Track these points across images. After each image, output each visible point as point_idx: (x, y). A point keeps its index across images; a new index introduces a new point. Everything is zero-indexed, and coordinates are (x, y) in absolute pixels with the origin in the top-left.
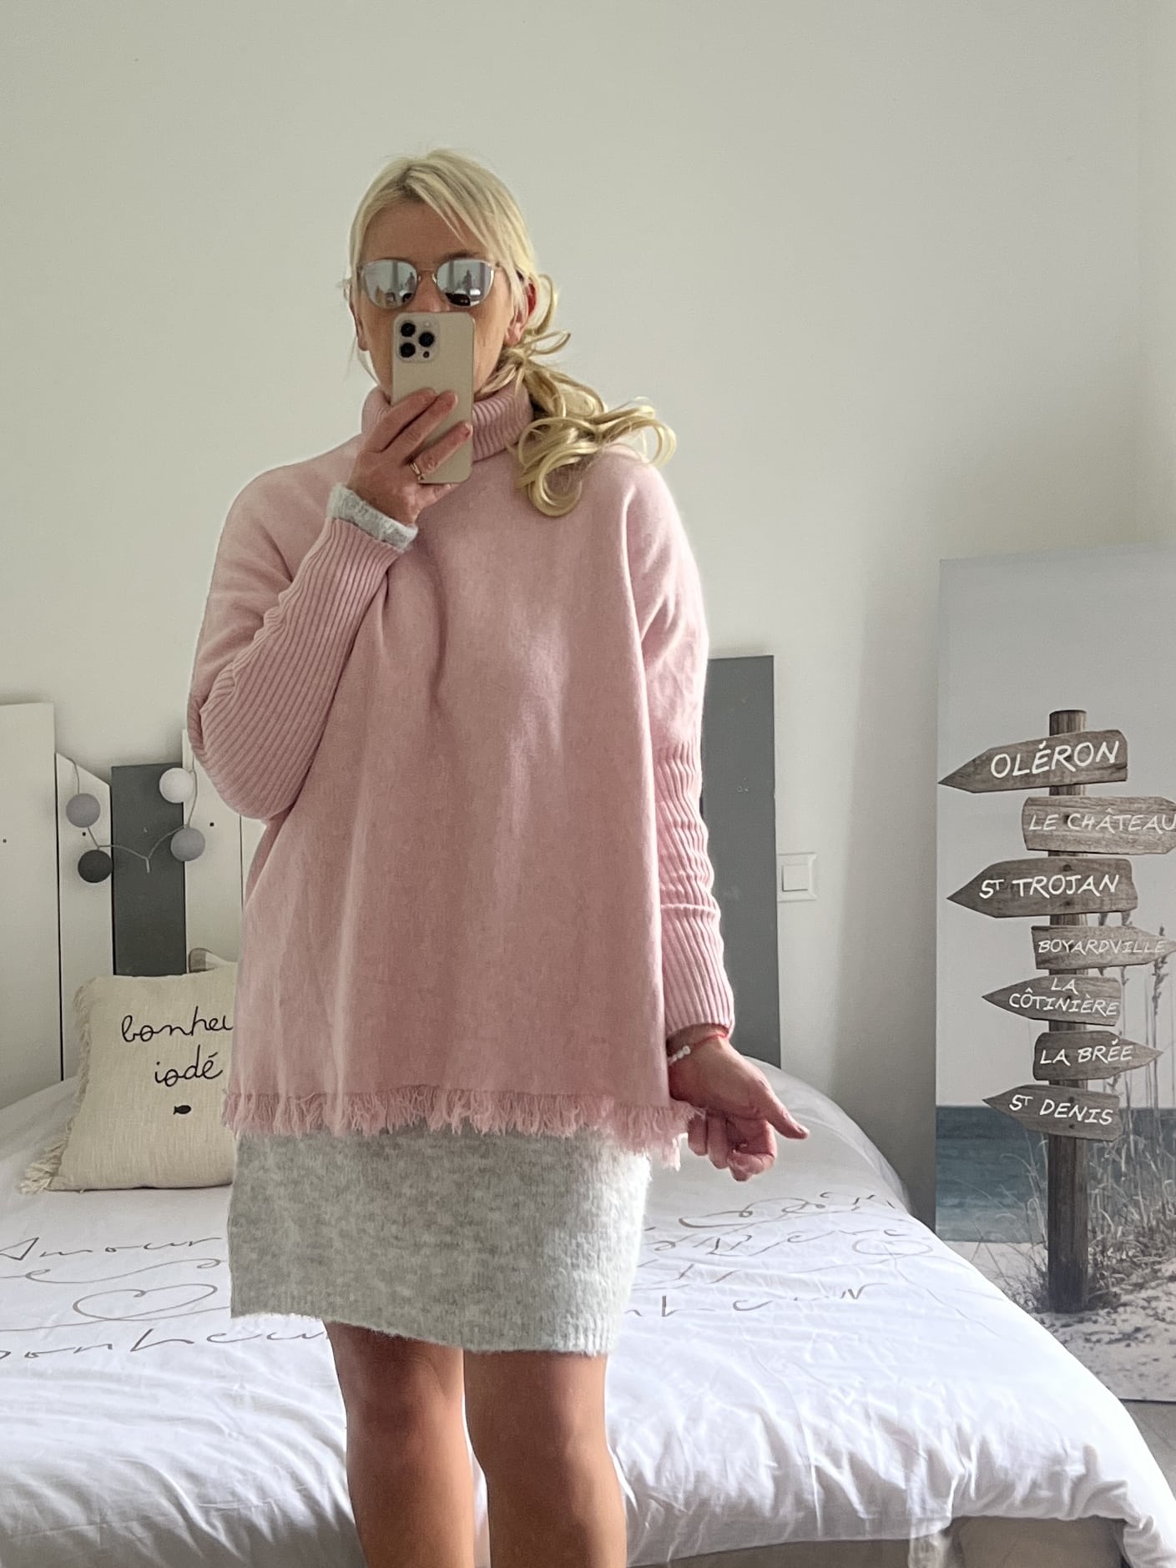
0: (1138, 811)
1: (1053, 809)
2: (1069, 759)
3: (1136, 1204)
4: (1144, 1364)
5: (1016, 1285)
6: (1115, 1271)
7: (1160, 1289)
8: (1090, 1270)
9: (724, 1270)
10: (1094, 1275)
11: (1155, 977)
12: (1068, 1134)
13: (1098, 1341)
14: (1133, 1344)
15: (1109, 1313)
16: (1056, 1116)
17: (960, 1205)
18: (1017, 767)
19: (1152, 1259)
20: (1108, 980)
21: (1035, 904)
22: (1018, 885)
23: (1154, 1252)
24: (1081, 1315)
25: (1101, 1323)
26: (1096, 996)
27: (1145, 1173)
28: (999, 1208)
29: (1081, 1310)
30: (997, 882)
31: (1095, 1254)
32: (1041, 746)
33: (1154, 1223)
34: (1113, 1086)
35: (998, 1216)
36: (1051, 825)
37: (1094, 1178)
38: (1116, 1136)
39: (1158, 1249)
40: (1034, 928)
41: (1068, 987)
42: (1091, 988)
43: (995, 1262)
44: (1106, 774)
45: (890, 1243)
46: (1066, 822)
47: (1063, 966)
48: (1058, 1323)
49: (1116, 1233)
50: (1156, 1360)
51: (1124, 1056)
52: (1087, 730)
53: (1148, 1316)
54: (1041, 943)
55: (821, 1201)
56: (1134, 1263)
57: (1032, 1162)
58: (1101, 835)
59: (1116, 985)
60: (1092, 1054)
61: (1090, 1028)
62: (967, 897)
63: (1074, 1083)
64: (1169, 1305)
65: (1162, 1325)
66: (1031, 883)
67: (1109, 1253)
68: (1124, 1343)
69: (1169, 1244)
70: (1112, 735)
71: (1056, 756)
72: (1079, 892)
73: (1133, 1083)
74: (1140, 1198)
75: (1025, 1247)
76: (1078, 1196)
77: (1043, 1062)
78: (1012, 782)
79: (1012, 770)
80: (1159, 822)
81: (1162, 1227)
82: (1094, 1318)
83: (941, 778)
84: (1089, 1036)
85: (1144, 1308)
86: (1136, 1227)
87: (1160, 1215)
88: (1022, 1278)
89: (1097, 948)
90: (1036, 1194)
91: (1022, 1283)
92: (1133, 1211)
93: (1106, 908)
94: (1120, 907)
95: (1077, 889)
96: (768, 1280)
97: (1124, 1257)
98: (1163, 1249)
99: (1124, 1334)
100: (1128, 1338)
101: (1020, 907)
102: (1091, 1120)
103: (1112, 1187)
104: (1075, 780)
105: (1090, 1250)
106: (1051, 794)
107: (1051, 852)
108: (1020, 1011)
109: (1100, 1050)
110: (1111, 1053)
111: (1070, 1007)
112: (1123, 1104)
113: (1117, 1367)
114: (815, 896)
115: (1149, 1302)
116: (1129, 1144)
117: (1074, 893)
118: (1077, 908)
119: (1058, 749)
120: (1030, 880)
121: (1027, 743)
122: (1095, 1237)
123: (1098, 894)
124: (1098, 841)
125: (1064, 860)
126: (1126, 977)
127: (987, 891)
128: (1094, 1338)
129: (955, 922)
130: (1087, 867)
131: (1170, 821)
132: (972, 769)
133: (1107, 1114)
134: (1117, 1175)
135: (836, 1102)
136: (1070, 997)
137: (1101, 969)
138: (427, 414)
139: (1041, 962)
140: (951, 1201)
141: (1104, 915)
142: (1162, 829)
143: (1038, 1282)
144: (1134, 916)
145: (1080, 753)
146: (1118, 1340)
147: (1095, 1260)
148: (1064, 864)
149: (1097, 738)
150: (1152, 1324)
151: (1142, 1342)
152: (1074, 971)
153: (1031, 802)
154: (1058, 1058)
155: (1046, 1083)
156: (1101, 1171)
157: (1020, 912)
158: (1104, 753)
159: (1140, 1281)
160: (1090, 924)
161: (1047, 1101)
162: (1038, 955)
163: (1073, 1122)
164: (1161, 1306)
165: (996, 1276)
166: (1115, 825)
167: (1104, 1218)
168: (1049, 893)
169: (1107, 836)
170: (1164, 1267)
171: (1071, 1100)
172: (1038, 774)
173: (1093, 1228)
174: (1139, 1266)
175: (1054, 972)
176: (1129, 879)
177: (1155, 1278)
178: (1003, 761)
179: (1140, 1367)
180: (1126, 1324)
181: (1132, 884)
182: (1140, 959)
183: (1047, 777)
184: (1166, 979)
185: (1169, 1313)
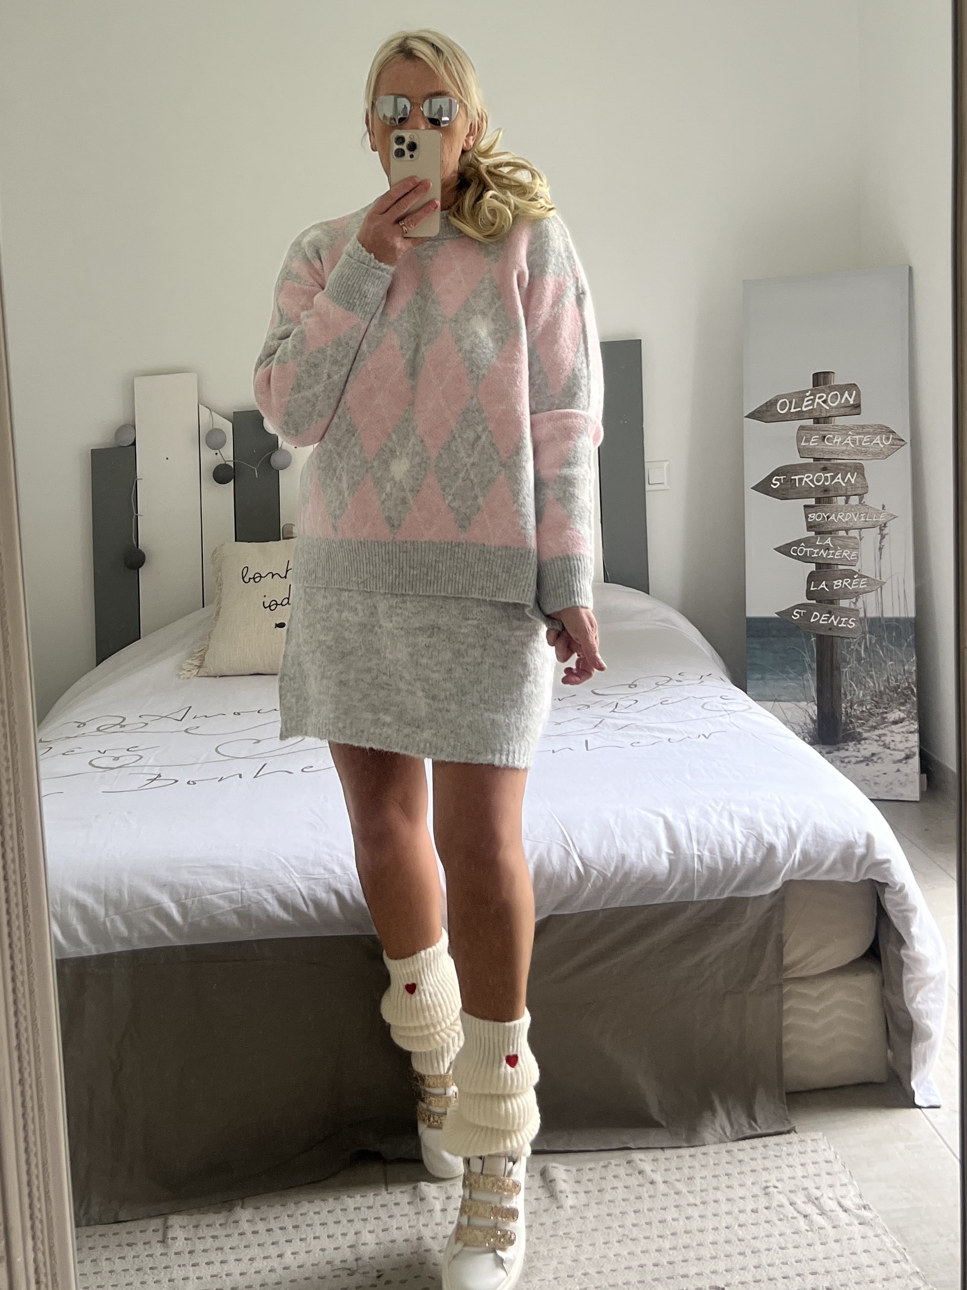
0: (869, 433)
1: (816, 432)
2: (825, 402)
3: (871, 677)
4: (878, 776)
5: (798, 728)
6: (859, 718)
7: (886, 729)
8: (843, 718)
9: (620, 722)
10: (846, 722)
11: (879, 536)
12: (828, 634)
13: (849, 762)
14: (870, 763)
15: (855, 744)
16: (821, 622)
17: (762, 678)
18: (793, 407)
19: (882, 710)
20: (851, 538)
21: (806, 491)
22: (795, 479)
23: (883, 706)
24: (837, 746)
25: (851, 750)
26: (845, 547)
28: (785, 679)
29: (839, 743)
30: (782, 477)
31: (846, 708)
33: (882, 689)
34: (855, 603)
35: (785, 685)
36: (813, 442)
38: (858, 635)
39: (885, 704)
40: (805, 506)
41: (826, 542)
42: (841, 543)
43: (785, 714)
44: (848, 409)
45: (724, 704)
46: (823, 440)
47: (823, 529)
48: (824, 752)
49: (859, 695)
50: (885, 774)
51: (862, 585)
52: (836, 384)
53: (880, 745)
54: (810, 515)
55: (679, 678)
56: (870, 713)
58: (845, 448)
59: (856, 540)
60: (842, 583)
61: (841, 567)
62: (764, 487)
63: (832, 602)
64: (892, 738)
65: (888, 751)
66: (803, 478)
67: (855, 707)
68: (865, 764)
69: (892, 701)
70: (852, 387)
71: (817, 400)
72: (833, 483)
73: (868, 601)
74: (873, 673)
75: (803, 704)
76: (836, 673)
77: (812, 589)
78: (790, 416)
80: (881, 439)
81: (887, 690)
82: (846, 747)
83: (746, 415)
84: (839, 572)
85: (877, 741)
86: (871, 691)
87: (886, 683)
88: (801, 724)
89: (844, 518)
90: (809, 671)
91: (801, 727)
92: (869, 680)
93: (849, 493)
94: (858, 492)
95: (831, 482)
97: (864, 709)
98: (888, 704)
99: (865, 758)
100: (868, 760)
101: (796, 493)
102: (842, 625)
103: (856, 667)
104: (828, 415)
105: (843, 705)
106: (814, 423)
107: (815, 459)
108: (798, 558)
109: (847, 581)
110: (854, 583)
111: (828, 555)
112: (862, 615)
113: (863, 778)
114: (668, 488)
115: (880, 737)
116: (866, 639)
117: (830, 484)
118: (832, 493)
119: (818, 396)
120: (802, 476)
121: (798, 392)
122: (846, 698)
123: (844, 485)
124: (843, 452)
125: (823, 464)
126: (862, 536)
127: (776, 484)
128: (846, 760)
129: (756, 503)
130: (837, 468)
131: (888, 439)
132: (765, 408)
133: (852, 621)
134: (859, 659)
135: (684, 615)
136: (827, 548)
137: (847, 531)
138: (412, 192)
139: (810, 527)
141: (848, 497)
142: (883, 444)
143: (811, 726)
144: (867, 499)
145: (831, 398)
146: (861, 762)
147: (846, 711)
148: (822, 466)
149: (841, 388)
150: (882, 751)
151: (876, 762)
152: (830, 532)
153: (802, 428)
154: (821, 586)
155: (814, 602)
156: (848, 656)
157: (795, 496)
158: (846, 398)
159: (874, 724)
160: (839, 503)
161: (815, 613)
162: (808, 522)
163: (830, 626)
164: (888, 739)
165: (786, 723)
166: (854, 442)
167: (851, 684)
168: (814, 484)
169: (849, 449)
170: (888, 715)
171: (830, 612)
172: (807, 411)
173: (845, 692)
174: (874, 715)
175: (817, 533)
176: (863, 475)
177: (884, 723)
178: (783, 405)
179: (876, 778)
180: (866, 751)
181: (865, 478)
182: (870, 524)
183: (812, 413)
184: (887, 537)
185: (893, 744)
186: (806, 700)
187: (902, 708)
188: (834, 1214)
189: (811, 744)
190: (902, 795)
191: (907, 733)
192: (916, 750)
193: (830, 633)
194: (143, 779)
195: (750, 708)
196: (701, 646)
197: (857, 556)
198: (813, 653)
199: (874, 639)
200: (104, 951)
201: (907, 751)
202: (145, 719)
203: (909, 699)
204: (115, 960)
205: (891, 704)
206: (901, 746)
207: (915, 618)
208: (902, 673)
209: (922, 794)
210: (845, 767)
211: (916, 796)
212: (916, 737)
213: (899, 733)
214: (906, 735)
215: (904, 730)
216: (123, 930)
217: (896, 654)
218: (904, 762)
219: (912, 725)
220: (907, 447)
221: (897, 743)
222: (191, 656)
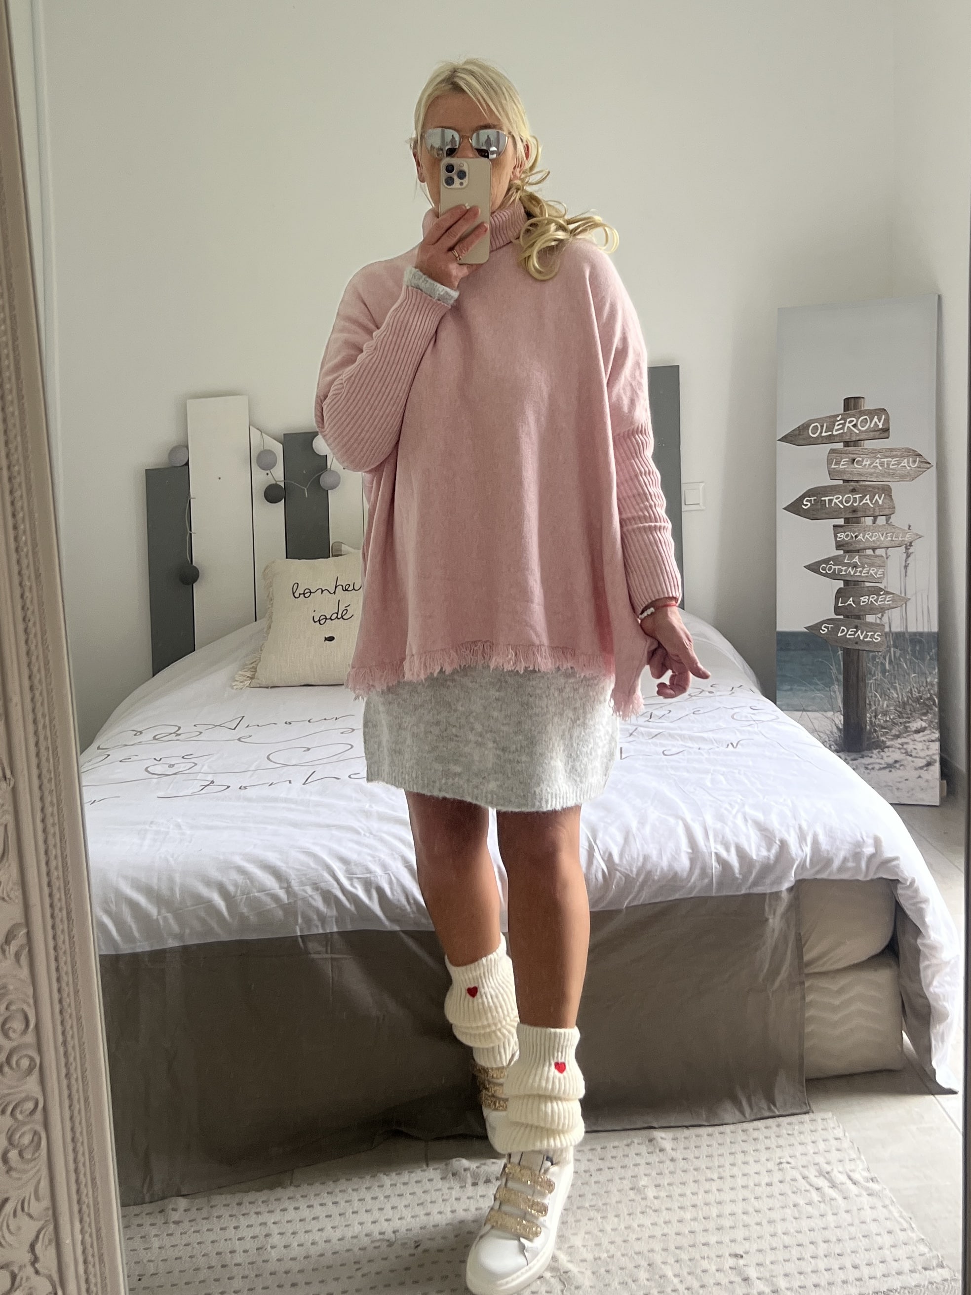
0: (896, 456)
1: (845, 455)
2: (854, 426)
3: (895, 689)
4: (899, 782)
5: (824, 737)
6: (883, 728)
7: (909, 738)
8: (868, 727)
9: (655, 731)
10: (870, 729)
11: (905, 554)
12: (854, 648)
13: (873, 769)
14: (893, 770)
15: (879, 752)
16: (848, 636)
17: (791, 690)
18: (824, 431)
19: (904, 720)
20: (878, 556)
21: (835, 512)
22: (825, 500)
23: (905, 715)
24: (861, 754)
25: (875, 758)
26: (871, 565)
27: (900, 670)
29: (863, 750)
30: (812, 498)
31: (870, 718)
32: (838, 419)
33: (906, 699)
34: (880, 619)
36: (843, 465)
37: (870, 673)
38: (883, 649)
39: (908, 714)
40: (835, 526)
41: (854, 560)
42: (868, 561)
43: (812, 723)
44: (877, 433)
45: (753, 714)
46: (853, 463)
47: (851, 548)
48: (849, 759)
49: (883, 706)
50: (906, 780)
51: (888, 601)
52: (866, 408)
53: (903, 753)
54: (839, 535)
55: (711, 689)
56: (894, 723)
57: (834, 664)
58: (873, 470)
59: (882, 559)
60: (868, 600)
61: (867, 584)
62: (795, 508)
63: (858, 617)
64: (915, 747)
65: (910, 758)
66: (832, 500)
67: (879, 717)
68: (888, 770)
69: (915, 711)
70: (881, 412)
71: (847, 424)
72: (861, 504)
73: (893, 617)
74: (897, 685)
75: (830, 714)
76: (861, 684)
77: (840, 605)
78: (821, 439)
79: (821, 432)
80: (908, 462)
81: (910, 701)
82: (870, 755)
83: (779, 438)
84: (866, 589)
85: (899, 749)
86: (895, 701)
87: (910, 695)
88: (828, 732)
89: (871, 537)
90: (836, 683)
91: (827, 735)
92: (893, 691)
93: (877, 514)
94: (885, 513)
95: (860, 503)
96: (682, 737)
97: (888, 719)
98: (911, 714)
99: (888, 764)
100: (890, 767)
101: (826, 514)
102: (868, 639)
104: (858, 438)
105: (868, 715)
106: (844, 446)
108: (826, 575)
109: (873, 598)
110: (880, 600)
111: (855, 572)
112: (887, 629)
113: (885, 784)
114: (703, 508)
115: (902, 745)
116: (890, 652)
117: (858, 506)
118: (859, 514)
119: (848, 420)
120: (832, 497)
121: (830, 417)
122: (870, 708)
123: (872, 506)
124: (871, 474)
125: (852, 486)
126: (889, 554)
127: (807, 505)
128: (870, 767)
129: (789, 523)
130: (865, 490)
131: (914, 462)
132: (797, 432)
133: (878, 635)
134: (884, 671)
135: (718, 629)
136: (855, 566)
137: (874, 549)
138: (461, 220)
139: (839, 546)
140: (787, 687)
141: (875, 518)
142: (910, 466)
143: (837, 734)
144: (893, 519)
145: (862, 422)
146: (884, 768)
147: (871, 721)
148: (851, 488)
149: (871, 413)
150: (904, 758)
151: (899, 769)
152: (858, 551)
153: (832, 451)
154: (849, 603)
155: (842, 617)
157: (825, 516)
158: (876, 422)
159: (897, 733)
160: (867, 523)
161: (842, 628)
162: (837, 542)
163: (857, 640)
164: (910, 747)
165: (813, 731)
166: (882, 464)
167: (875, 695)
168: (843, 505)
169: (877, 471)
170: (910, 725)
171: (856, 627)
172: (836, 435)
173: (870, 702)
174: (897, 724)
175: (846, 552)
176: (891, 496)
177: (907, 731)
178: (816, 428)
179: (898, 784)
180: (889, 758)
181: (892, 499)
182: (897, 544)
183: (842, 437)
184: (912, 556)
185: (914, 751)
186: (833, 710)
187: (924, 718)
188: (844, 1186)
189: (837, 751)
190: (923, 800)
191: (929, 741)
192: (937, 758)
193: (857, 647)
194: (196, 786)
195: (778, 718)
196: (733, 659)
197: (883, 574)
198: (840, 665)
199: (898, 653)
200: (157, 947)
201: (928, 759)
202: (199, 728)
203: (931, 709)
204: (168, 955)
205: (914, 714)
206: (922, 754)
207: (938, 633)
208: (925, 684)
209: (942, 799)
210: (869, 773)
211: (936, 801)
212: (936, 746)
213: (921, 742)
214: (927, 744)
215: (925, 738)
216: (176, 928)
217: (919, 666)
218: (925, 768)
219: (933, 735)
220: (934, 468)
221: (919, 751)
222: (243, 667)
